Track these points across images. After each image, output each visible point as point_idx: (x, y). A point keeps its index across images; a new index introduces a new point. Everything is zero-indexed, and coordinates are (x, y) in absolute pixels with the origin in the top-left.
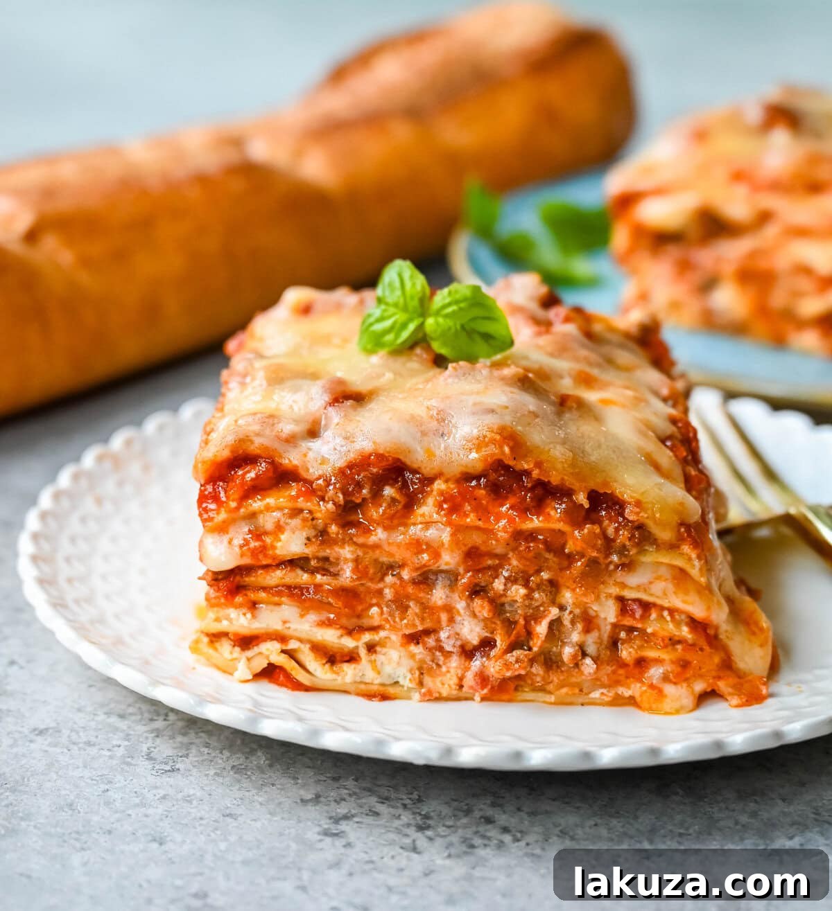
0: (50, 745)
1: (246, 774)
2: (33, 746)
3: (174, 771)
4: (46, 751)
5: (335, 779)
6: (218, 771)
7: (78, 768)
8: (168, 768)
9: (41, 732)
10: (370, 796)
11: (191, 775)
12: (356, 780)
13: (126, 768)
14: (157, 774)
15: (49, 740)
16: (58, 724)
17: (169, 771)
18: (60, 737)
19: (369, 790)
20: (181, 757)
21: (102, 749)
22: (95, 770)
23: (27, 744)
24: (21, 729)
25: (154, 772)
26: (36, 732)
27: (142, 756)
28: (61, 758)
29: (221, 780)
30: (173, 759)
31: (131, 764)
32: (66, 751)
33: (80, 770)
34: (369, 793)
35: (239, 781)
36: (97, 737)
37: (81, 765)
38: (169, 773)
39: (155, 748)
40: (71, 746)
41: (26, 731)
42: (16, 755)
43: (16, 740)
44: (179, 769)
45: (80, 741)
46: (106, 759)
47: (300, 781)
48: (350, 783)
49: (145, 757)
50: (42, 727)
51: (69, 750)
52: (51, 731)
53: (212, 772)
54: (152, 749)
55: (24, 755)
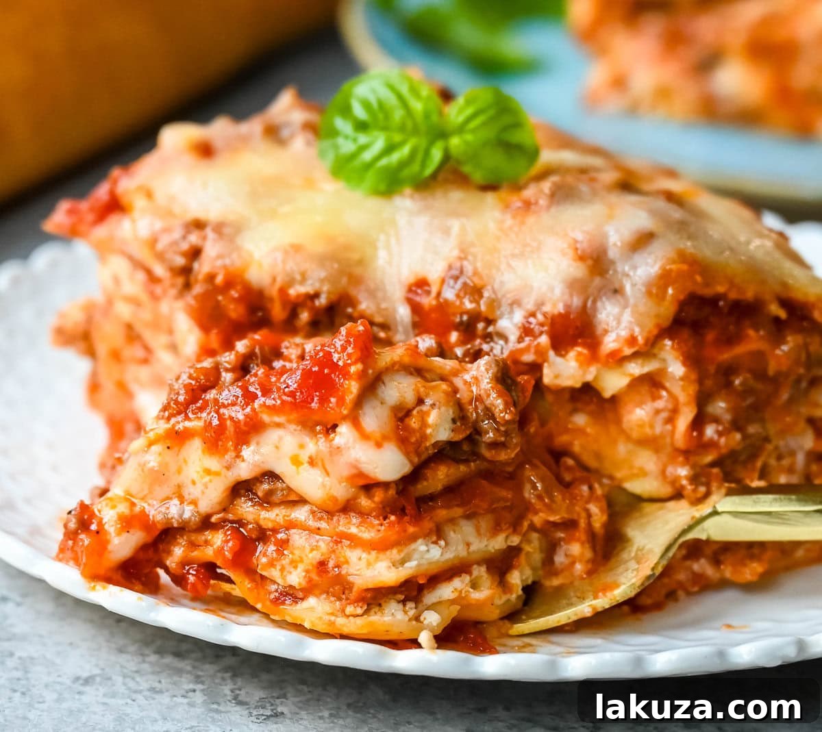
0: (105, 695)
1: (369, 713)
2: (84, 698)
3: (277, 716)
4: (105, 704)
5: (482, 710)
6: (333, 712)
7: (156, 721)
8: (269, 713)
9: (88, 681)
10: (533, 727)
11: (302, 719)
12: (507, 709)
13: (216, 716)
14: (258, 721)
15: (102, 690)
16: (103, 669)
17: (271, 716)
18: (113, 685)
19: (529, 720)
20: (278, 698)
21: (175, 696)
22: (179, 721)
23: (77, 697)
24: (59, 680)
25: (253, 719)
26: (81, 682)
27: (230, 701)
28: (129, 710)
29: (341, 722)
30: (270, 702)
31: (221, 712)
32: (129, 701)
33: (160, 722)
34: (530, 724)
35: (364, 722)
36: (160, 682)
37: (158, 717)
38: (272, 719)
39: (240, 690)
40: (134, 696)
41: (68, 682)
42: (71, 712)
43: (60, 694)
44: (283, 713)
45: (142, 688)
46: (186, 707)
47: (439, 716)
48: (502, 713)
49: (234, 701)
50: (85, 675)
51: (134, 701)
52: (98, 679)
53: (326, 714)
54: (238, 692)
55: (79, 711)
